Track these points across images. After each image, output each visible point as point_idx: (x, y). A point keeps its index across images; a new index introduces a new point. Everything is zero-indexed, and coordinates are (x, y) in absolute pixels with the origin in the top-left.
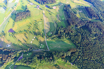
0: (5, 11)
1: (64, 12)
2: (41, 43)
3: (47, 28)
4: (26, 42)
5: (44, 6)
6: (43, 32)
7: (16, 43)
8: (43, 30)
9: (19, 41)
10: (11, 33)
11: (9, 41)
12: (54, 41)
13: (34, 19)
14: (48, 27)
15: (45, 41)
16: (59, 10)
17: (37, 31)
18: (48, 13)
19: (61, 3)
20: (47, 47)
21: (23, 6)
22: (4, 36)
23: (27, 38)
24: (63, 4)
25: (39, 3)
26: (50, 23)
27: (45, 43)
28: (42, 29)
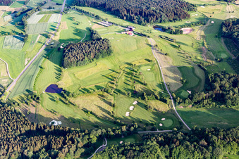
0: (22, 43)
1: (222, 40)
2: (159, 114)
3: (171, 80)
4: (109, 113)
5: (150, 27)
6: (159, 90)
7: (78, 117)
8: (162, 86)
9: (86, 112)
10: (55, 95)
11: (53, 112)
12: (203, 110)
13: (123, 59)
14: (175, 79)
15: (172, 110)
16: (203, 37)
17: (139, 87)
18: (166, 43)
19: (207, 19)
20: (181, 123)
21: (77, 30)
22: (34, 102)
23: (110, 104)
24: (216, 20)
25: (131, 20)
26: (180, 68)
27: (174, 114)
28: (155, 84)
